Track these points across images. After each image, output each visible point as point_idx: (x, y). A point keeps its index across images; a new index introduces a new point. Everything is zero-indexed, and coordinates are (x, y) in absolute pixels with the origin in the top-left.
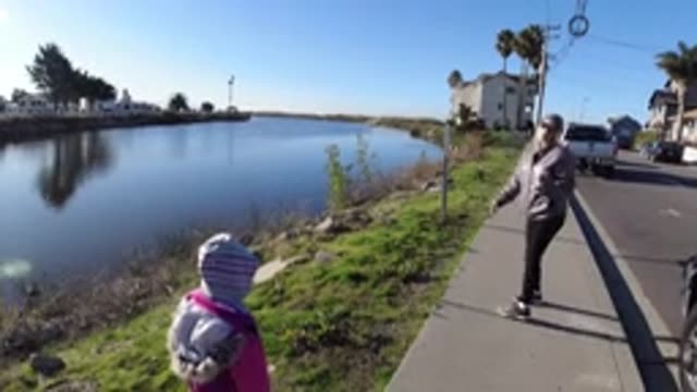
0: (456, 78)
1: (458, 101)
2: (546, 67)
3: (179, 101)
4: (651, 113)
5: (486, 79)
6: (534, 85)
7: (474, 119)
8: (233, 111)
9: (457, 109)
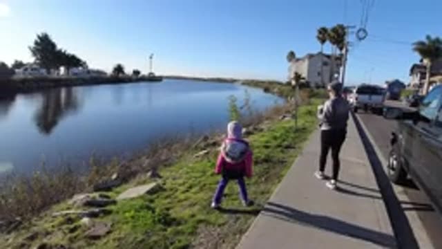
0: (292, 56)
1: (294, 70)
2: (347, 51)
3: (119, 69)
4: (411, 77)
5: (311, 56)
6: (340, 61)
7: (302, 81)
8: (151, 75)
9: (293, 76)
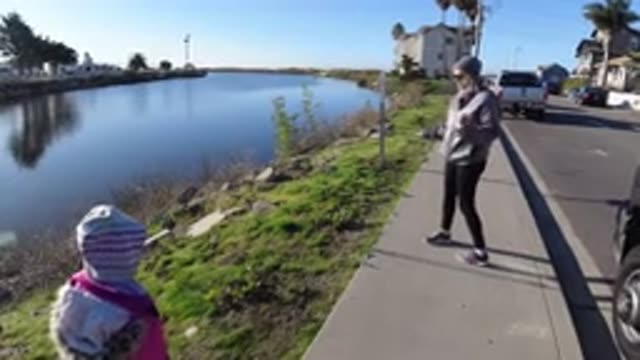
0: (399, 31)
1: (402, 51)
2: (482, 19)
3: (138, 61)
4: (578, 60)
5: (427, 31)
6: (471, 36)
7: (415, 68)
8: (190, 69)
9: (400, 60)
